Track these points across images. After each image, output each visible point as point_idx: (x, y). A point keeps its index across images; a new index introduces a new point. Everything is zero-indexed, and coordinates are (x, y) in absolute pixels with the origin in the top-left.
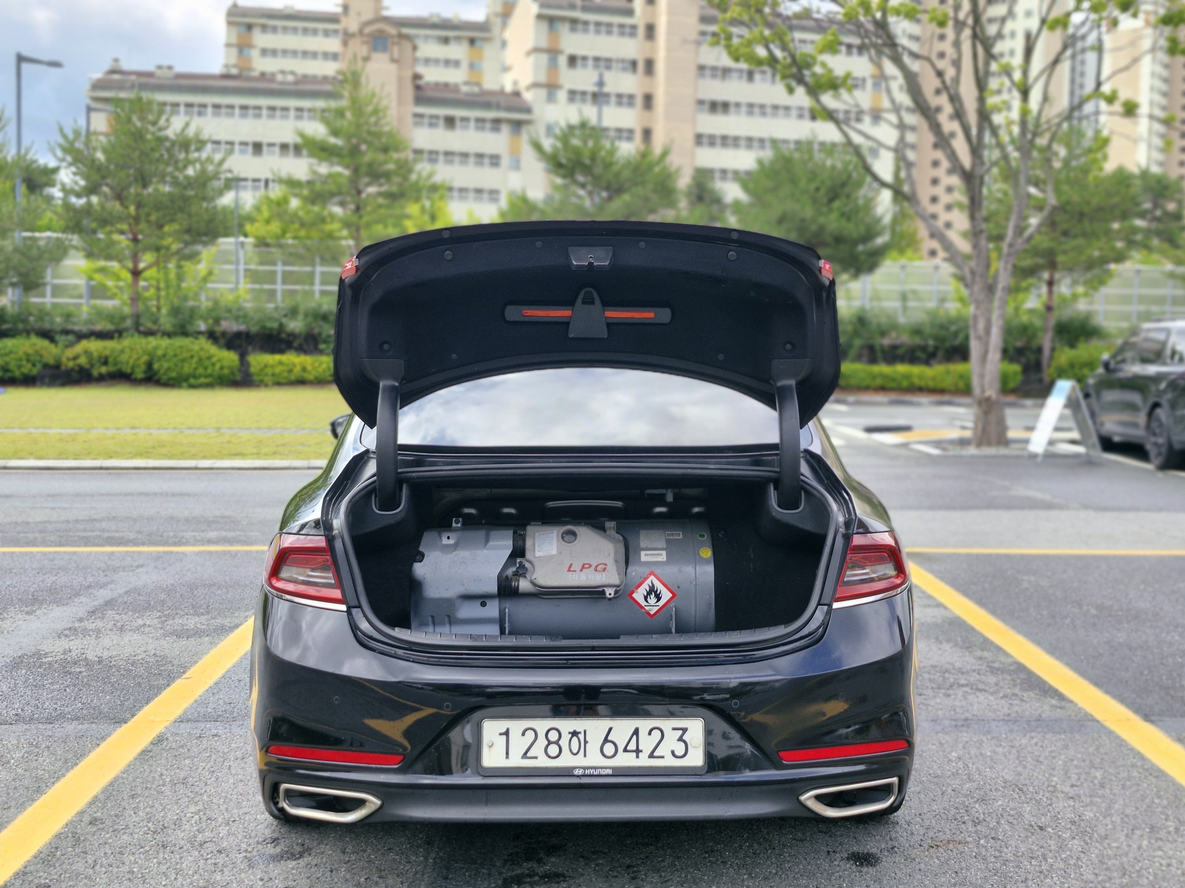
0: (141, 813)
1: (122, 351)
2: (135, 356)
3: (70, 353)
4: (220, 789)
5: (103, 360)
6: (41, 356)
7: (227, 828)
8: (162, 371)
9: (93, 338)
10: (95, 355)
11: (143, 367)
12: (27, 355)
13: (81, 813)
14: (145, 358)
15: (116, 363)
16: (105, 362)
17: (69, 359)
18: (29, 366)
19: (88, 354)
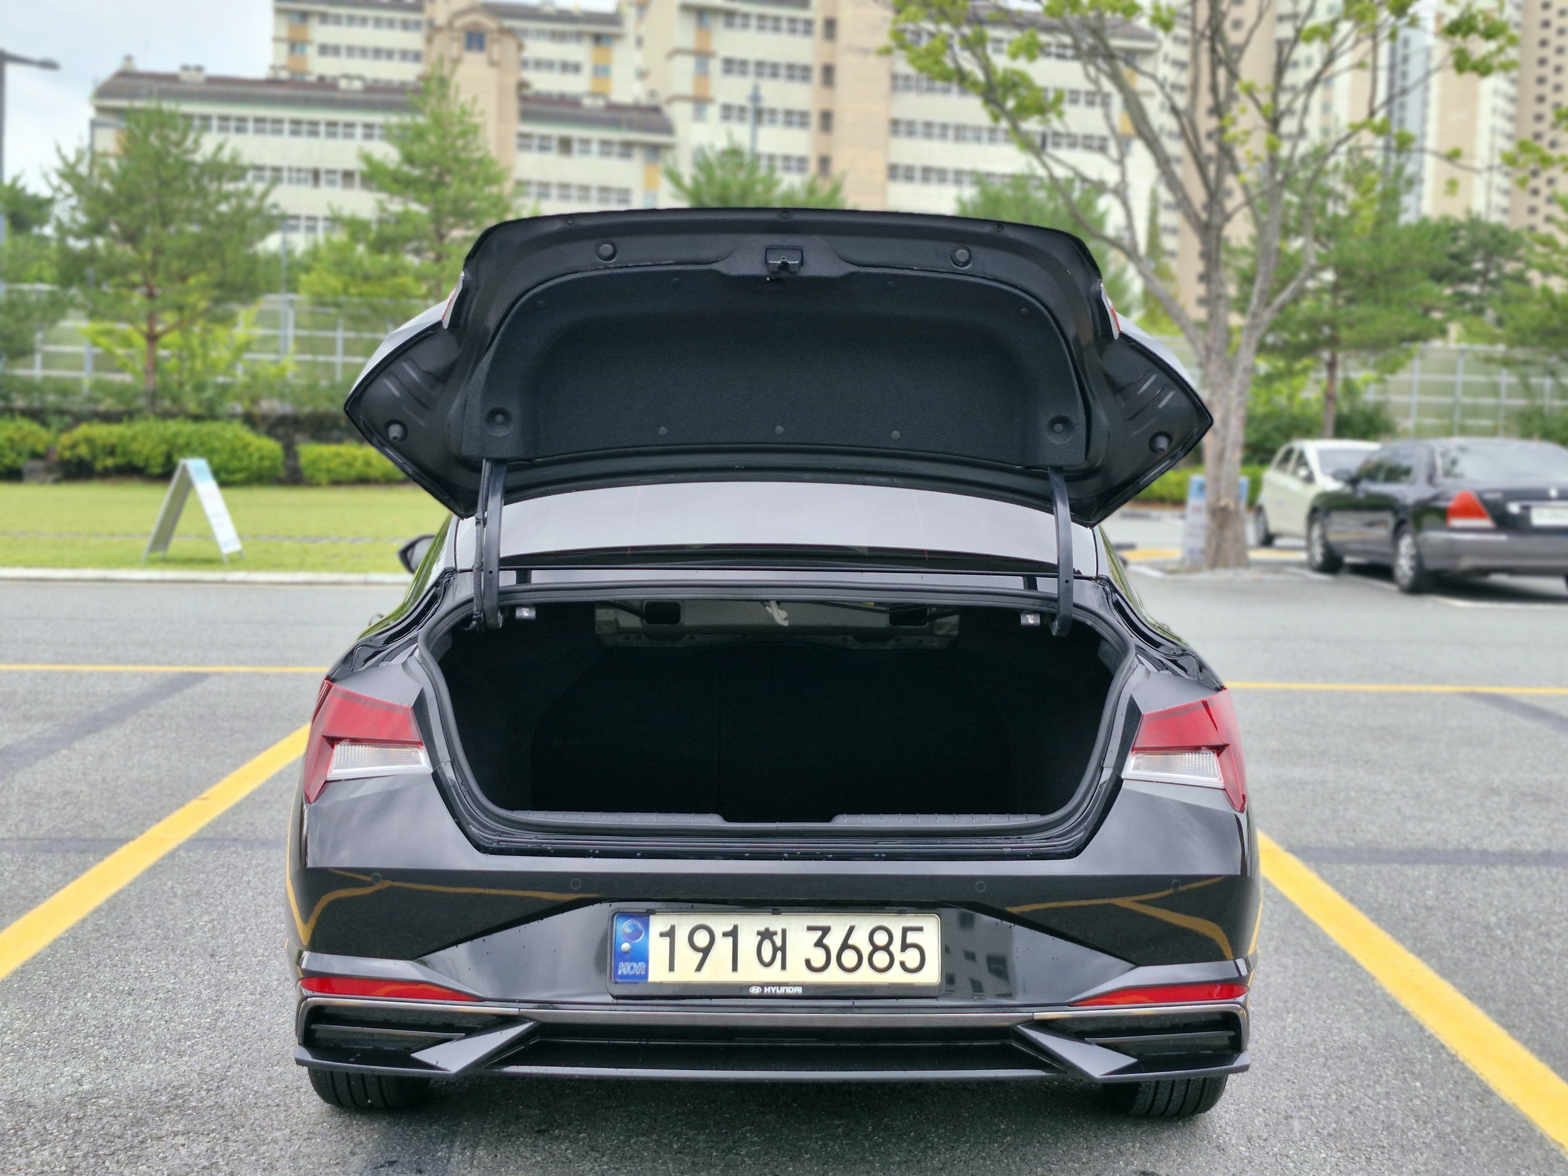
0: (149, 921)
1: (134, 438)
2: (149, 445)
3: (66, 439)
4: (237, 902)
5: (108, 450)
6: (28, 442)
7: (243, 935)
9: (95, 422)
10: (99, 443)
11: (161, 460)
12: (10, 440)
13: (84, 921)
14: (164, 448)
15: (125, 453)
16: (111, 451)
17: (65, 448)
18: (13, 456)
19: (89, 441)
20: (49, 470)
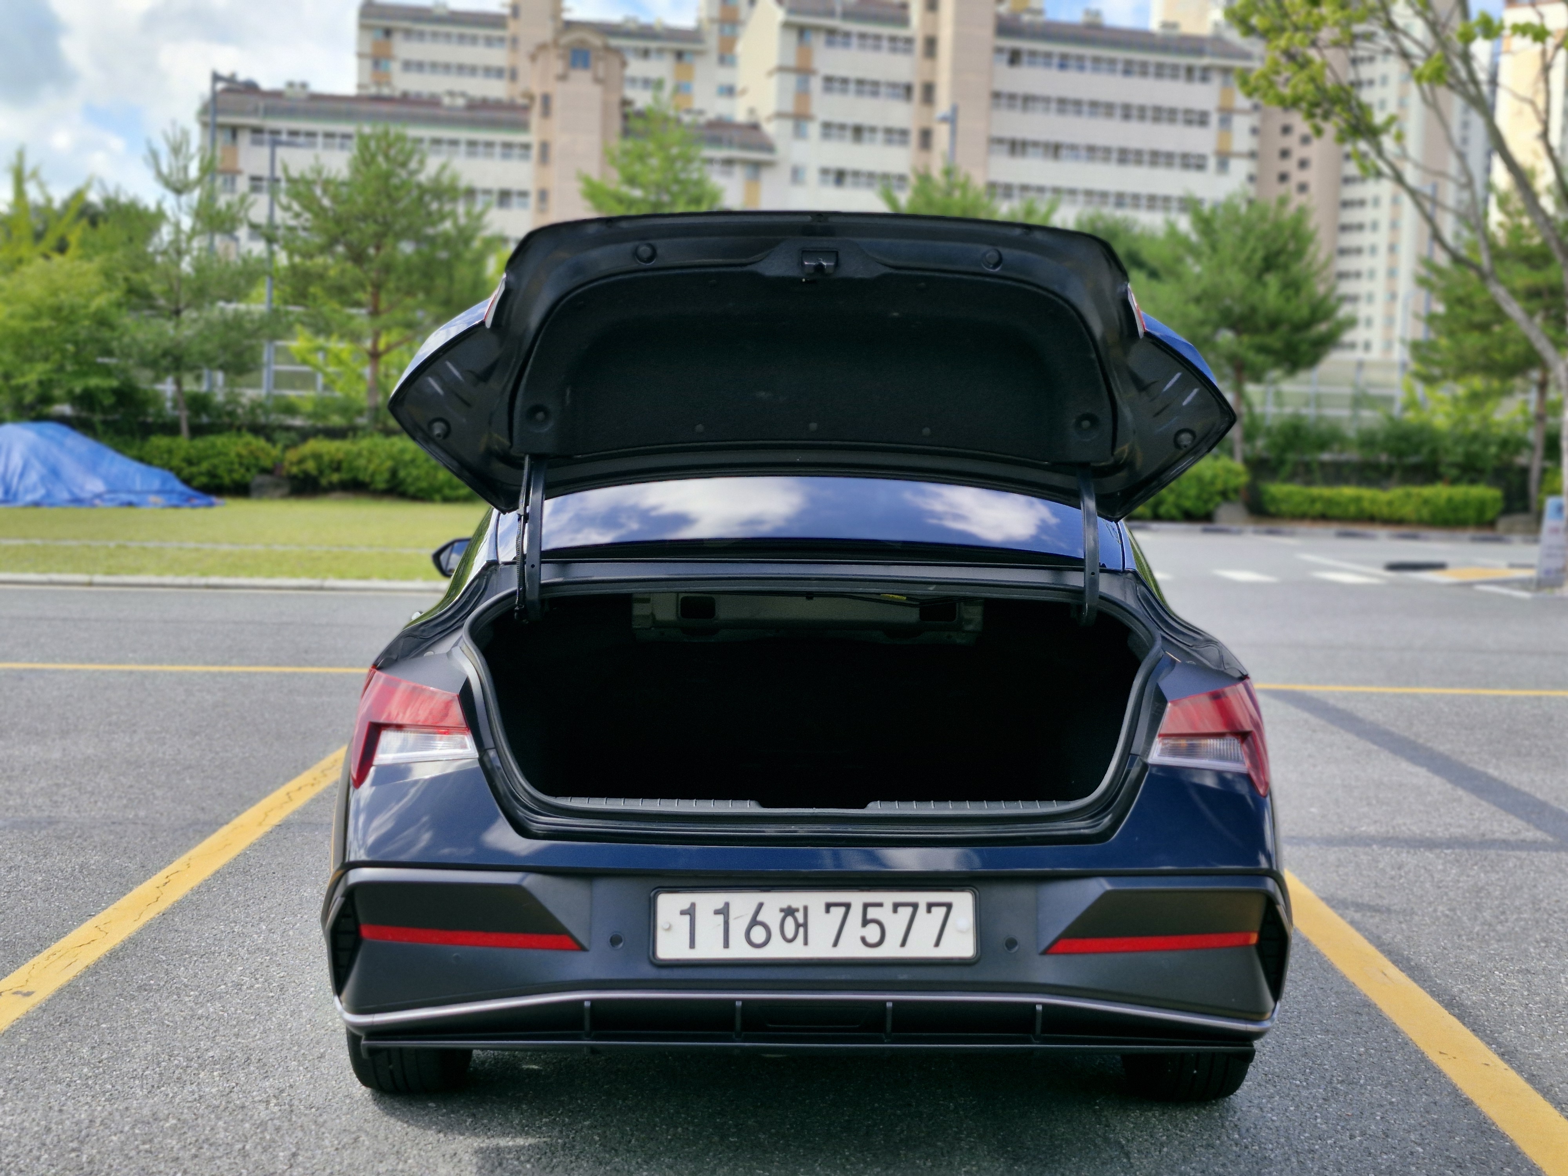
1: (359, 455)
2: (376, 461)
3: (292, 455)
5: (335, 465)
6: (257, 458)
8: (409, 480)
9: (320, 437)
10: (326, 458)
11: (386, 475)
12: (239, 456)
14: (389, 464)
15: (351, 469)
16: (337, 467)
17: (292, 464)
18: (242, 471)
19: (317, 457)
20: (277, 486)
